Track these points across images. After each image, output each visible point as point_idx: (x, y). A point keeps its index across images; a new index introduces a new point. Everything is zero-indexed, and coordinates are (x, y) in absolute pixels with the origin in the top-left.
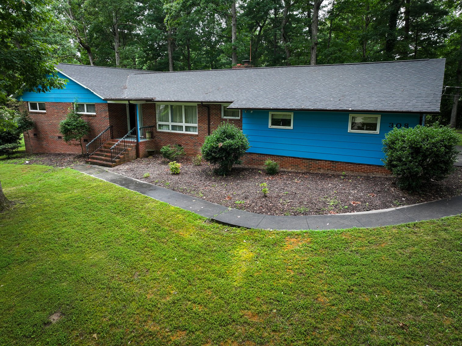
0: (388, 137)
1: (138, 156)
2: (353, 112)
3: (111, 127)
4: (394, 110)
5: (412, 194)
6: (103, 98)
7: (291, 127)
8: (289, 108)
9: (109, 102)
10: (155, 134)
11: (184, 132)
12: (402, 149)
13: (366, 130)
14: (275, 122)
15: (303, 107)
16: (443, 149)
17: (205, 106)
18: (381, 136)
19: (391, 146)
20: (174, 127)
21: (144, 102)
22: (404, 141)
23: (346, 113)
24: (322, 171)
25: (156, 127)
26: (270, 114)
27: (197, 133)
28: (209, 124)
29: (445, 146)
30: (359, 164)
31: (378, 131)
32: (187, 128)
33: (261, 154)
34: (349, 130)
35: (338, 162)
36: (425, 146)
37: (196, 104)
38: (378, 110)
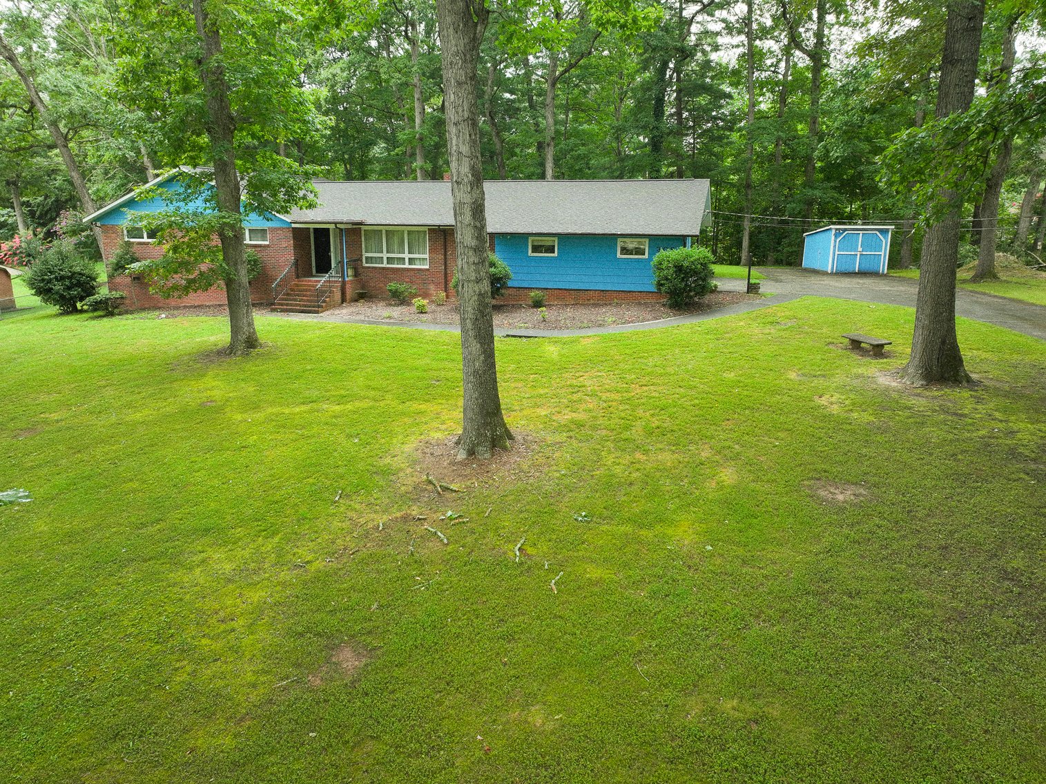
0: (655, 259)
1: (343, 300)
2: (623, 236)
3: (297, 261)
4: (661, 233)
5: (679, 310)
6: (289, 221)
7: (556, 254)
8: (554, 232)
9: (293, 225)
10: (360, 271)
11: (407, 266)
12: (668, 268)
13: (636, 254)
14: (536, 249)
15: (570, 231)
16: (699, 266)
17: (440, 230)
18: (650, 259)
19: (659, 267)
20: (390, 260)
21: (350, 226)
22: (668, 261)
23: (614, 237)
24: (592, 302)
25: (361, 261)
26: (530, 239)
27: (427, 267)
28: (445, 255)
29: (701, 264)
30: (630, 292)
31: (646, 256)
32: (411, 261)
33: (519, 288)
34: (619, 255)
35: (608, 291)
36: (686, 264)
37: (426, 229)
38: (646, 233)
